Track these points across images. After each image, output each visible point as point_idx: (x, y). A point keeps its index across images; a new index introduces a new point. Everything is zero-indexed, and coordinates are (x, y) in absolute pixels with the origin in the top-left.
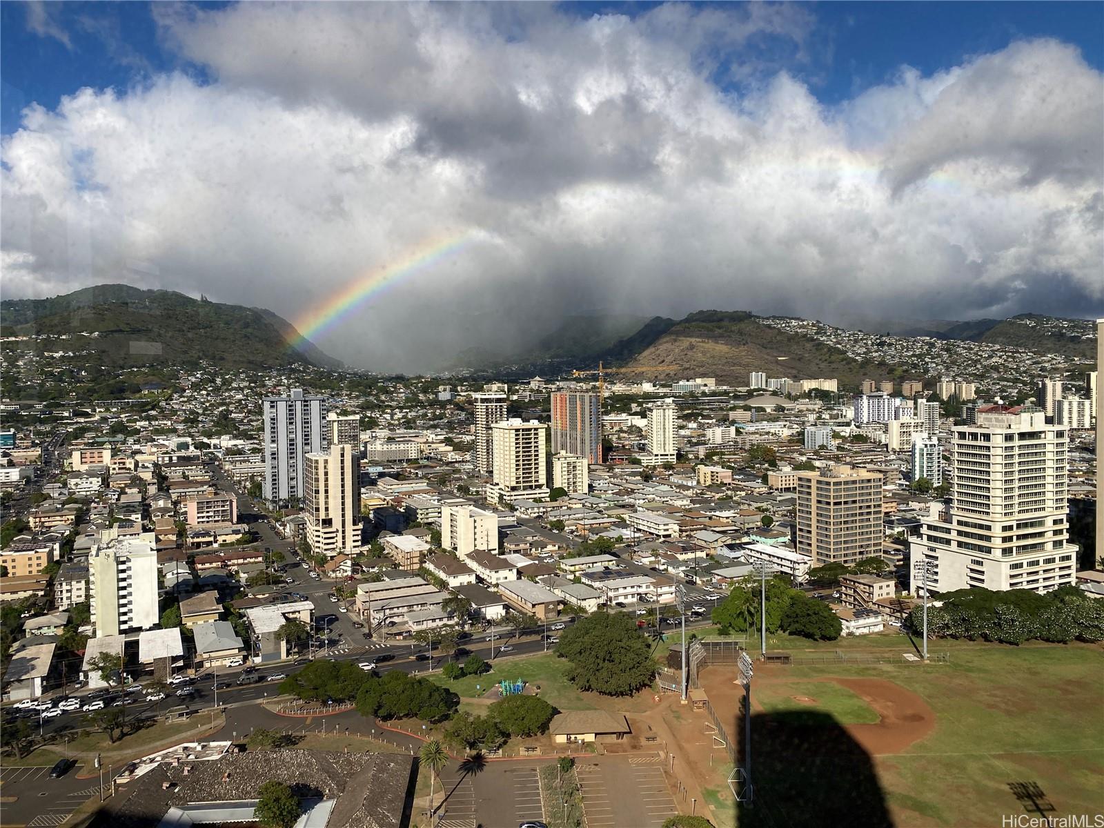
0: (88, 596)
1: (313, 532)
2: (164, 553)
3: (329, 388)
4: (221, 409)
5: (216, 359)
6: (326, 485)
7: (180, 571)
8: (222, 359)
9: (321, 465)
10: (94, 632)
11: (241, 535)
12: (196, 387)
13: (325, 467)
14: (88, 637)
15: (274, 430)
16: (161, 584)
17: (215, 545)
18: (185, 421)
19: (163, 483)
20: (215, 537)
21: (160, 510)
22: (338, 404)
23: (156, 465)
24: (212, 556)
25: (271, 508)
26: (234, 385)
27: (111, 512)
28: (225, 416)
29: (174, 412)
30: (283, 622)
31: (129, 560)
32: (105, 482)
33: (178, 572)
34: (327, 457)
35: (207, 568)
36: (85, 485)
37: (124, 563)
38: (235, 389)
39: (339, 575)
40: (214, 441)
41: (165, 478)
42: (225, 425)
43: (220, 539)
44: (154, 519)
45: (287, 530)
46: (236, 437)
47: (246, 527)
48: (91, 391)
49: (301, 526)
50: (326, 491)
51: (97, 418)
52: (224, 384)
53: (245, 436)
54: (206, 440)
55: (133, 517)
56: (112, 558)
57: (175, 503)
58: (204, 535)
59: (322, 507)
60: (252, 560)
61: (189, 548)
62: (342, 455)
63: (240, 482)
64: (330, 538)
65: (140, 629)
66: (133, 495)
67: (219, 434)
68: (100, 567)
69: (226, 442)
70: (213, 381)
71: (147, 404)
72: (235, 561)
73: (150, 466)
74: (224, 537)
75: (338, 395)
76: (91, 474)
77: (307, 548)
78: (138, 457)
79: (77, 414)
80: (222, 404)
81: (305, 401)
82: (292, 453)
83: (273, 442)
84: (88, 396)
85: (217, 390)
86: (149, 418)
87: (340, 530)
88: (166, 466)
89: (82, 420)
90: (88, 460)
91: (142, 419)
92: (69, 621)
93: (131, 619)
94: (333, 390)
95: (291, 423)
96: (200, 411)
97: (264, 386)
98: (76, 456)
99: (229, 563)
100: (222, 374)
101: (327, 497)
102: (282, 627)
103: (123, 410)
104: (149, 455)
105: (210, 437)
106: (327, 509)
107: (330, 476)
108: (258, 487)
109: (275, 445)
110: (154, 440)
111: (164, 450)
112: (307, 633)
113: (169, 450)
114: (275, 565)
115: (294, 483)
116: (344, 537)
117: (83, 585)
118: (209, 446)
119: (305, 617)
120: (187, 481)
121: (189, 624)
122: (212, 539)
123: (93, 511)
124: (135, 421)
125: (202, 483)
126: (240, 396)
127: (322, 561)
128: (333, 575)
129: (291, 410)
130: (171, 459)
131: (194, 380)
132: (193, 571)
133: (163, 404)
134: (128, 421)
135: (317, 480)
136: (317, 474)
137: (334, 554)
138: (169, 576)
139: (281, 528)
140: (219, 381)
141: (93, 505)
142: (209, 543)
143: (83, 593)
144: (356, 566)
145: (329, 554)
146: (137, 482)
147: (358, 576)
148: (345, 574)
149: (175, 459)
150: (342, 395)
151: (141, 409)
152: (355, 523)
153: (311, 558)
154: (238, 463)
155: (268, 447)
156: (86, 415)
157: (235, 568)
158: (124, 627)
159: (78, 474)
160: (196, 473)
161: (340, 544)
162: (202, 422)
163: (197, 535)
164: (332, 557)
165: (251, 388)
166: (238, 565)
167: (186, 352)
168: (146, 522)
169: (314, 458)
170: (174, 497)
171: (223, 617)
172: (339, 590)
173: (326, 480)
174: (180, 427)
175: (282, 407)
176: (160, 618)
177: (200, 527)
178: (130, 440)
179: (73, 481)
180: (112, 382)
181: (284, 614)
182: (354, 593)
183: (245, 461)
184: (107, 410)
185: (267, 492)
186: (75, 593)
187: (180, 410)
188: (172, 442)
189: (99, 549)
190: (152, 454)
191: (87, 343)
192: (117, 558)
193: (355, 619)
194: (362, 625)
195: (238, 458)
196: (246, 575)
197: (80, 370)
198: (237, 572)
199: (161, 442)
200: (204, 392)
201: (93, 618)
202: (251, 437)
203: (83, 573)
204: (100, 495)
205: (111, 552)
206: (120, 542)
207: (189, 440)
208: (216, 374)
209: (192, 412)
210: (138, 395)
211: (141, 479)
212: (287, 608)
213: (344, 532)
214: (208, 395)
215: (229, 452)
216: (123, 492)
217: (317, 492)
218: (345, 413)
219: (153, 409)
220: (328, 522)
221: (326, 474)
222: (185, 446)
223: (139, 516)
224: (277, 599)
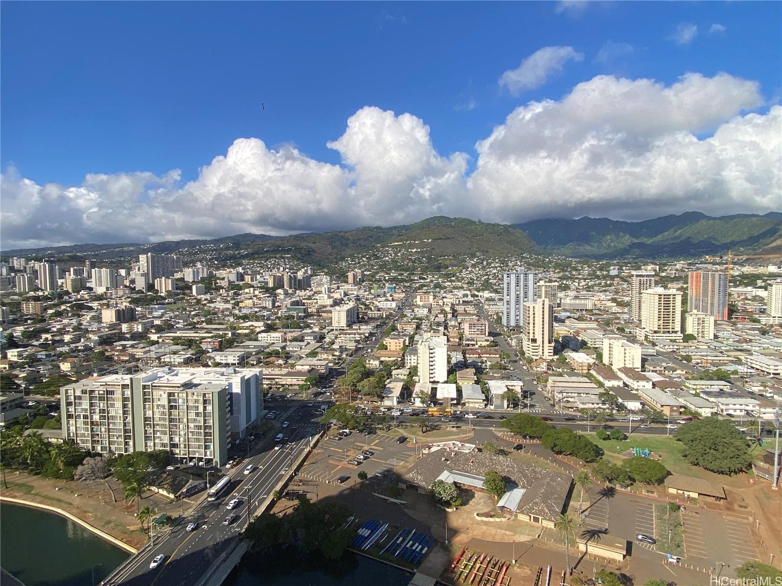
0: (417, 363)
1: (526, 345)
2: (451, 348)
3: (543, 267)
4: (485, 277)
5: (484, 252)
6: (534, 320)
7: (458, 356)
8: (487, 252)
9: (531, 309)
10: (419, 380)
11: (488, 343)
12: (474, 266)
13: (534, 311)
14: (416, 382)
15: (508, 289)
16: (449, 362)
17: (477, 346)
18: (468, 283)
19: (455, 313)
20: (477, 342)
21: (452, 326)
22: (547, 276)
23: (452, 304)
24: (474, 351)
25: (506, 330)
26: (493, 265)
27: (431, 325)
28: (487, 281)
29: (463, 278)
30: (506, 390)
31: (434, 348)
32: (430, 311)
33: (457, 357)
34: (534, 305)
35: (471, 358)
36: (421, 312)
37: (431, 349)
38: (493, 267)
39: (539, 369)
40: (480, 294)
41: (456, 311)
42: (487, 286)
43: (479, 343)
44: (449, 330)
45: (513, 342)
46: (491, 292)
47: (492, 339)
48: (427, 268)
49: (520, 341)
50: (534, 324)
51: (429, 280)
52: (487, 264)
53: (496, 292)
54: (476, 293)
55: (440, 328)
56: (427, 346)
57: (460, 324)
58: (471, 341)
59: (531, 332)
60: (494, 356)
61: (464, 346)
62: (543, 304)
63: (491, 315)
64: (535, 349)
65: (438, 382)
66: (441, 318)
67: (483, 290)
68: (422, 350)
69: (487, 294)
70: (482, 263)
71: (451, 274)
72: (485, 355)
73: (450, 304)
74: (481, 343)
75: (547, 271)
76: (424, 307)
77: (523, 353)
78: (445, 300)
79: (421, 278)
80: (487, 275)
81: (526, 274)
82: (517, 302)
83: (508, 295)
84: (425, 270)
85: (484, 268)
86: (451, 281)
87: (541, 345)
88: (457, 305)
89: (422, 281)
90: (423, 300)
91: (448, 281)
92: (410, 373)
93: (434, 377)
94: (545, 268)
95: (517, 286)
96: (475, 278)
97: (508, 266)
98: (418, 297)
99: (482, 356)
100: (487, 260)
101: (534, 327)
102: (505, 392)
103: (440, 277)
104: (450, 299)
105: (479, 291)
106: (534, 333)
107: (536, 315)
108: (500, 318)
109: (509, 297)
110: (452, 292)
111: (457, 297)
112: (518, 397)
113: (459, 297)
114: (505, 360)
115: (518, 318)
116: (543, 350)
117: (416, 357)
118: (477, 296)
119: (518, 390)
120: (466, 313)
121: (460, 383)
122: (475, 343)
123: (423, 324)
124: (445, 282)
125: (473, 315)
126: (495, 271)
127: (530, 361)
128: (536, 370)
129: (518, 278)
130: (459, 301)
131: (473, 262)
132: (465, 357)
133: (458, 274)
134: (442, 282)
135: (529, 317)
136: (529, 314)
137: (537, 358)
138: (453, 358)
139: (510, 341)
140: (485, 263)
141: (424, 321)
142: (473, 345)
143: (416, 361)
144: (549, 367)
145: (534, 358)
146: (443, 312)
147: (550, 372)
148: (542, 370)
149: (461, 302)
150: (550, 271)
151: (447, 276)
152: (550, 342)
153: (525, 358)
154: (491, 307)
155: (506, 298)
156: (424, 279)
157: (485, 359)
158: (432, 380)
159: (418, 306)
160: (470, 309)
161: (541, 353)
162: (476, 284)
163: (468, 340)
164: (536, 360)
165: (501, 267)
166: (486, 357)
167: (470, 249)
168: (446, 331)
169: (527, 305)
170: (459, 320)
171: (477, 382)
172: (538, 378)
173: (534, 317)
174: (465, 286)
175: (513, 277)
176: (448, 378)
177: (469, 336)
178: (442, 291)
179: (416, 310)
180: (436, 263)
181: (507, 386)
182: (548, 380)
183: (495, 305)
184: (433, 277)
185: (504, 322)
186: (413, 361)
187: (465, 277)
188: (460, 293)
189: (422, 342)
190: (451, 299)
191: (427, 245)
192: (429, 347)
193: (546, 395)
194: (550, 399)
195: (491, 303)
196: (490, 363)
197: (423, 258)
198: (486, 361)
199: (456, 293)
200: (477, 269)
201: (419, 374)
202: (499, 293)
203: (415, 352)
204: (427, 317)
205: (427, 344)
206: (431, 339)
207: (468, 292)
208: (484, 260)
209: (471, 279)
210: (447, 270)
211: (445, 310)
212: (509, 383)
213: (543, 347)
214: (479, 270)
215: (487, 299)
216: (437, 316)
217: (529, 323)
218: (550, 281)
219: (453, 277)
220: (534, 341)
221: (534, 314)
222: (466, 296)
223: (443, 328)
224: (505, 377)
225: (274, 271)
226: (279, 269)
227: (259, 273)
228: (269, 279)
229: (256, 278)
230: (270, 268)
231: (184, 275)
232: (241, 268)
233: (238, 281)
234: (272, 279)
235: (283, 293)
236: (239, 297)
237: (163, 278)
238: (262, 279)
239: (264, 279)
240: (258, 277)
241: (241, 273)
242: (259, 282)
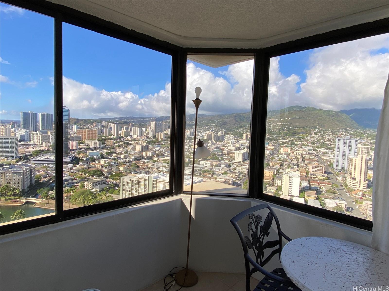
0: (282, 184)
1: (348, 181)
2: (302, 178)
3: (360, 136)
4: (322, 140)
5: (322, 126)
6: (355, 167)
7: (306, 183)
8: (324, 126)
9: (354, 161)
10: (282, 194)
11: (325, 177)
12: (315, 134)
13: (355, 161)
14: (281, 194)
15: (338, 148)
16: (300, 186)
17: (317, 179)
18: (311, 143)
19: (303, 159)
20: (317, 176)
21: (302, 166)
22: (362, 142)
23: (302, 154)
24: (315, 181)
25: (335, 171)
26: (327, 134)
27: (289, 165)
28: (323, 142)
29: (308, 140)
30: (336, 205)
31: (292, 178)
32: (288, 157)
33: (305, 184)
34: (356, 158)
35: (313, 185)
36: (283, 157)
37: (291, 178)
38: (327, 135)
39: (357, 196)
40: (319, 149)
41: (304, 158)
42: (323, 145)
43: (318, 177)
44: (300, 168)
45: (340, 178)
46: (326, 149)
47: (327, 175)
48: (287, 133)
49: (345, 178)
50: (355, 169)
51: (288, 140)
52: (324, 133)
53: (329, 149)
54: (317, 149)
55: (294, 167)
56: (288, 176)
57: (306, 165)
58: (314, 175)
59: (353, 173)
60: (328, 185)
61: (309, 178)
62: (362, 158)
63: (326, 162)
64: (355, 184)
65: (293, 196)
66: (295, 161)
67: (321, 147)
68: (285, 178)
69: (323, 150)
70: (321, 132)
71: (302, 137)
72: (322, 184)
73: (300, 154)
74: (319, 177)
75: (363, 139)
76: (285, 154)
77: (346, 185)
78: (297, 151)
79: (283, 139)
80: (323, 139)
81: (350, 140)
82: (344, 156)
83: (338, 151)
84: (286, 135)
85: (322, 135)
86: (301, 141)
87: (359, 182)
88: (305, 155)
89: (284, 140)
90: (285, 151)
91: (299, 141)
92: (277, 189)
93: (291, 193)
94: (361, 137)
95: (345, 146)
96: (316, 141)
97: (337, 134)
98: (282, 149)
99: (320, 184)
100: (324, 130)
101: (355, 171)
102: (335, 207)
103: (295, 139)
104: (300, 151)
105: (318, 148)
106: (354, 175)
107: (357, 164)
108: (332, 164)
109: (339, 153)
110: (302, 147)
111: (305, 150)
112: (343, 211)
113: (306, 150)
114: (335, 188)
115: (344, 165)
116: (360, 185)
117: (281, 181)
118: (317, 151)
119: (343, 206)
120: (310, 160)
121: (307, 198)
122: (316, 177)
123: (285, 164)
124: (297, 142)
125: (315, 161)
126: (329, 137)
127: (351, 190)
128: (355, 196)
129: (345, 142)
130: (306, 153)
131: (315, 132)
132: (309, 184)
133: (305, 138)
134: (296, 142)
135: (352, 165)
136: (352, 163)
137: (355, 189)
138: (303, 184)
139: (338, 178)
140: (322, 132)
141: (285, 162)
142: (315, 178)
143: (280, 183)
144: (363, 195)
145: (354, 189)
146: (296, 158)
147: (364, 198)
148: (359, 196)
149: (307, 153)
150: (364, 139)
151: (299, 138)
152: (364, 181)
153: (348, 189)
154: (326, 157)
155: (336, 153)
156: (285, 139)
157: (322, 186)
158: (290, 194)
159: (282, 154)
160: (313, 157)
161: (358, 186)
162: (316, 144)
163: (312, 175)
164: (355, 190)
165: (333, 135)
166: (323, 185)
167: (314, 124)
168: (298, 169)
169: (351, 158)
170: (306, 163)
171: (317, 199)
172: (356, 201)
173: (355, 165)
174: (310, 144)
175: (342, 141)
176: (299, 194)
177: (313, 173)
178: (296, 147)
179: (280, 156)
180: (292, 131)
181: (336, 203)
182: (362, 203)
183: (328, 156)
184: (291, 138)
185: (335, 166)
186: (279, 183)
187: (310, 140)
188: (307, 148)
189: (285, 173)
190: (301, 151)
191: (287, 121)
192: (289, 176)
193: (362, 211)
194: (364, 214)
195: (326, 155)
196: (325, 189)
197: (285, 128)
198: (323, 188)
199: (304, 148)
200: (318, 135)
201: (282, 190)
202: (331, 149)
203: (281, 178)
204: (287, 160)
205: (288, 175)
206: (290, 173)
207: (312, 148)
208: (322, 130)
209: (314, 141)
210: (299, 135)
211: (297, 157)
212: (337, 201)
213: (360, 183)
214: (319, 136)
215: (323, 153)
216: (292, 160)
217: (351, 169)
218: (365, 145)
219: (303, 139)
220: (354, 179)
221: (355, 163)
222: (310, 150)
223: (296, 167)
224: (335, 198)
225: (207, 132)
226: (209, 131)
227: (201, 133)
228: (205, 136)
229: (199, 134)
230: (205, 130)
231: (168, 131)
232: (192, 130)
233: (191, 136)
234: (206, 136)
235: (211, 143)
236: (191, 143)
237: (160, 133)
238: (201, 135)
239: (203, 135)
240: (200, 134)
241: (192, 132)
242: (200, 137)
